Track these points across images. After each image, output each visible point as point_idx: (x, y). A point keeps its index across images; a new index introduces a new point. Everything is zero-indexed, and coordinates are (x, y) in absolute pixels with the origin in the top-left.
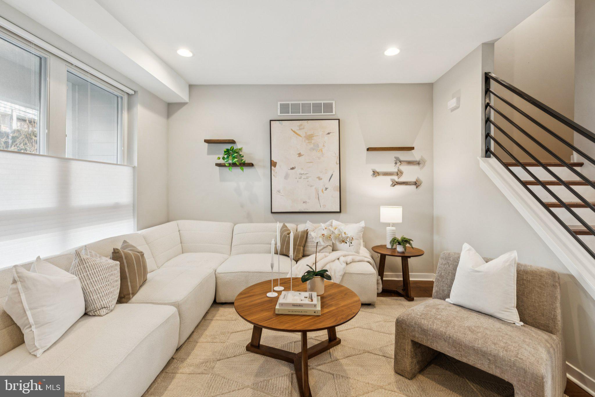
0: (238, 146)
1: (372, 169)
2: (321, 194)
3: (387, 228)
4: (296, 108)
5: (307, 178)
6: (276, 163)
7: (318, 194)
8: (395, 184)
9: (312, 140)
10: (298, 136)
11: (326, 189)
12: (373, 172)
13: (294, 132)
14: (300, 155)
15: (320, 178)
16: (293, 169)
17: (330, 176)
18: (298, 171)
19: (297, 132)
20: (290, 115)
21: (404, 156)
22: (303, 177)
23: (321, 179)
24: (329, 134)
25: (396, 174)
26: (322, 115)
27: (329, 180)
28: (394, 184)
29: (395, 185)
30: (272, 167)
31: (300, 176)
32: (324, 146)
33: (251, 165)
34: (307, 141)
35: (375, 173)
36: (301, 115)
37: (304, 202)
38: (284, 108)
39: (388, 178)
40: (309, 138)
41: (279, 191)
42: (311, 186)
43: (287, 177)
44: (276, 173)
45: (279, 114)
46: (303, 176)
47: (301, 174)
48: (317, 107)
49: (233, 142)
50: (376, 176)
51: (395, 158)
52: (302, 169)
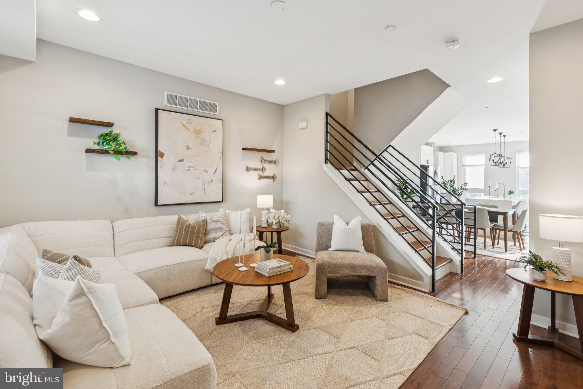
0: (115, 130)
1: (245, 165)
2: (206, 184)
3: (262, 212)
4: (183, 101)
5: (195, 170)
6: (163, 154)
7: (204, 186)
8: (261, 177)
9: (200, 135)
10: (187, 130)
11: (212, 181)
12: (247, 167)
13: (183, 124)
14: (188, 148)
15: (206, 171)
16: (180, 161)
17: (215, 169)
18: (186, 163)
19: (187, 125)
20: (177, 108)
21: (267, 156)
22: (190, 170)
23: (207, 172)
24: (214, 131)
25: (261, 170)
26: (208, 113)
27: (214, 173)
28: (260, 178)
29: (261, 178)
30: (159, 158)
31: (189, 168)
32: (210, 142)
33: (135, 153)
34: (195, 136)
35: (248, 169)
36: (188, 109)
37: (191, 194)
38: (172, 99)
39: (256, 173)
40: (197, 132)
41: (166, 183)
42: (198, 178)
43: (174, 169)
44: (163, 164)
45: (166, 104)
46: (191, 169)
47: (189, 167)
48: (203, 105)
49: (110, 125)
50: (249, 171)
51: (261, 157)
52: (190, 162)
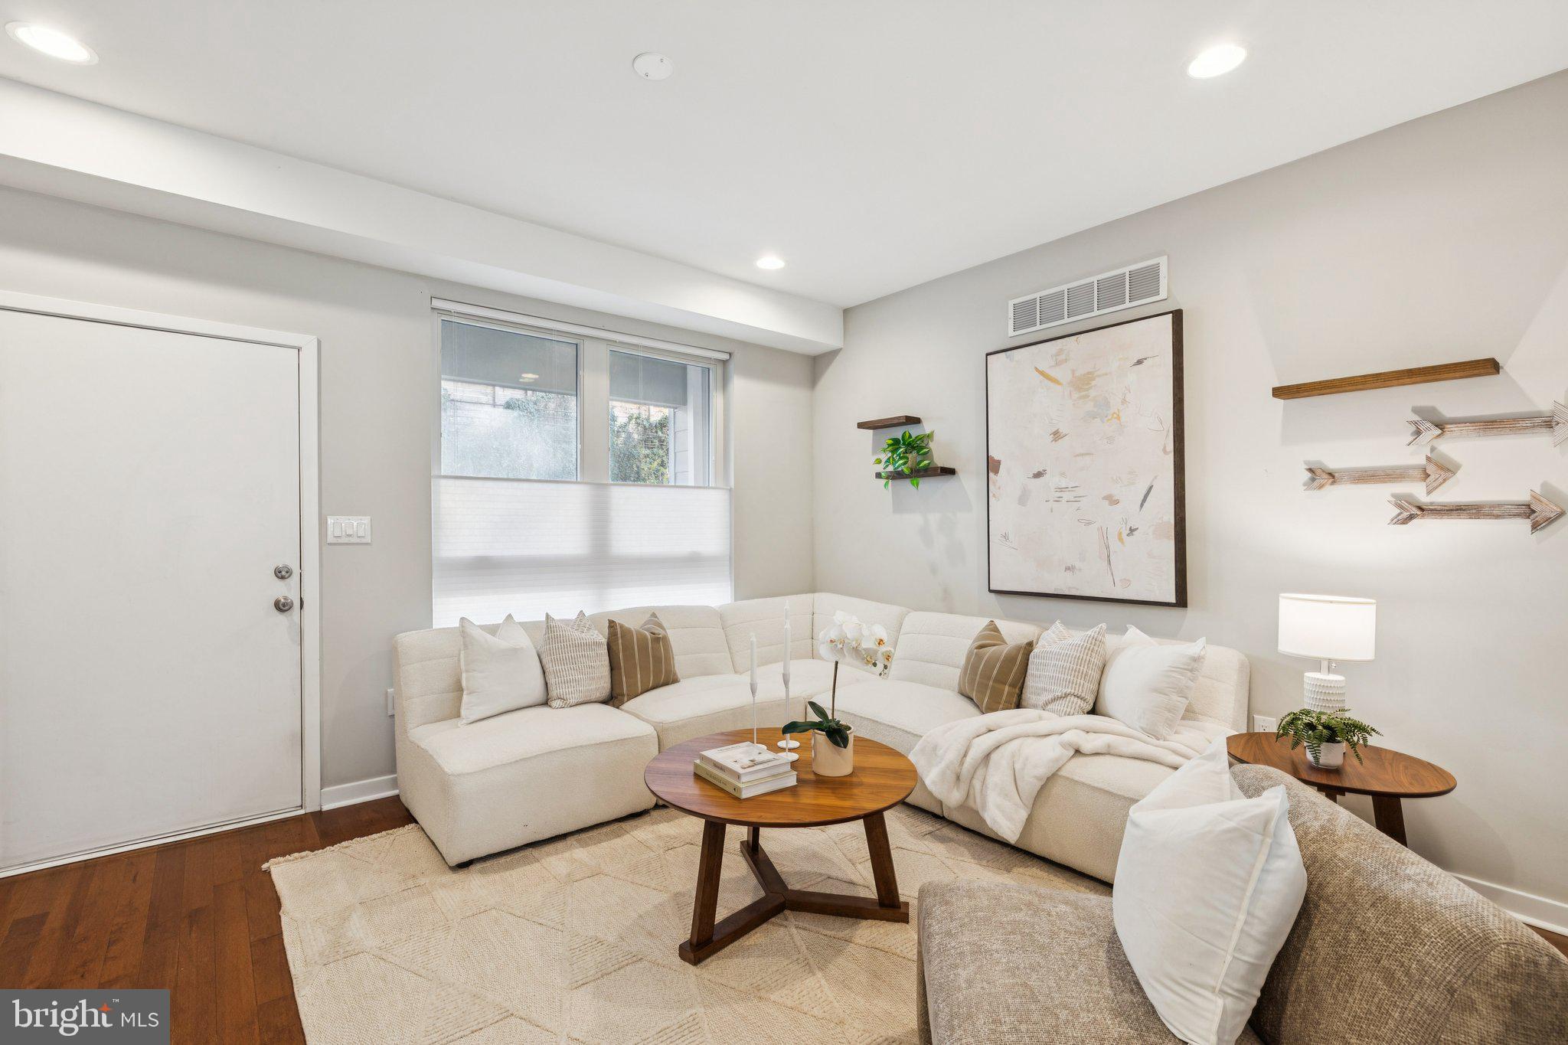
0: (927, 428)
1: (1306, 463)
2: (1114, 545)
3: (1307, 674)
4: (1050, 307)
5: (1077, 499)
6: (999, 462)
7: (1108, 547)
8: (1413, 511)
9: (1091, 388)
10: (1052, 384)
11: (1132, 531)
12: (1310, 470)
13: (1042, 373)
14: (1057, 435)
15: (1112, 501)
16: (1038, 475)
17: (1144, 492)
18: (1052, 480)
19: (1052, 373)
20: (1038, 330)
21: (1449, 398)
22: (1065, 499)
23: (1117, 502)
24: (1140, 362)
25: (1418, 473)
26: (1128, 307)
27: (1142, 505)
28: (1406, 514)
29: (1411, 517)
30: (991, 474)
31: (1059, 494)
32: (1124, 401)
33: (949, 472)
34: (1076, 395)
35: (1321, 476)
36: (1066, 323)
37: (1068, 569)
38: (1024, 314)
39: (1384, 492)
40: (1082, 383)
41: (1005, 537)
42: (1089, 523)
43: (1023, 499)
44: (999, 488)
45: (1011, 333)
46: (1066, 496)
47: (1061, 490)
48: (1110, 291)
49: (914, 421)
50: (1321, 487)
51: (1416, 410)
52: (1063, 474)
